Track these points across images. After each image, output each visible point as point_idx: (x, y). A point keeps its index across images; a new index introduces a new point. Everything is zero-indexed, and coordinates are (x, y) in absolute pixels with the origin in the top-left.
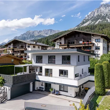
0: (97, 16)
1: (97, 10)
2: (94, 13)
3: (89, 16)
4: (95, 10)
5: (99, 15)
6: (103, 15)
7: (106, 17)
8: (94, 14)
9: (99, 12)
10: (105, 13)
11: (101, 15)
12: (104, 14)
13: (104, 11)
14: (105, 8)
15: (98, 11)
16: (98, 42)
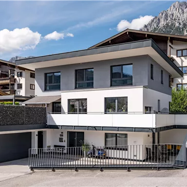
0: (164, 26)
1: (164, 15)
2: (159, 20)
3: (149, 27)
4: (161, 14)
5: (170, 24)
6: (177, 25)
7: (183, 30)
8: (159, 23)
9: (169, 19)
10: (181, 21)
11: (172, 24)
12: (180, 24)
13: (179, 16)
14: (180, 10)
15: (167, 17)
16: (182, 56)
